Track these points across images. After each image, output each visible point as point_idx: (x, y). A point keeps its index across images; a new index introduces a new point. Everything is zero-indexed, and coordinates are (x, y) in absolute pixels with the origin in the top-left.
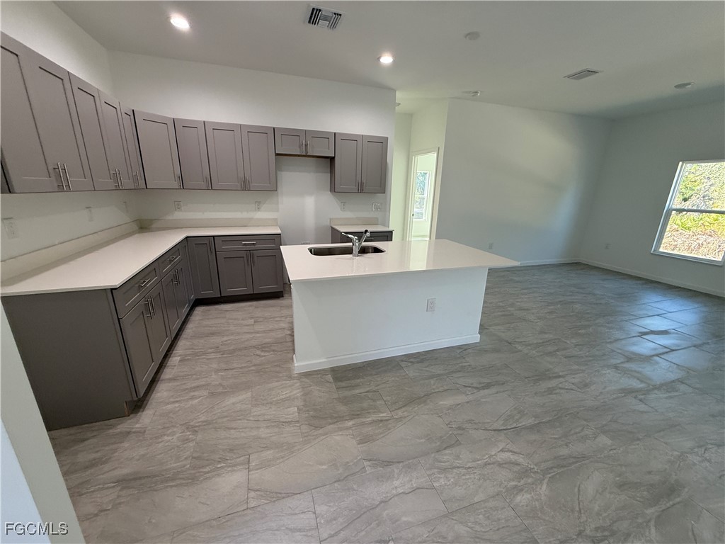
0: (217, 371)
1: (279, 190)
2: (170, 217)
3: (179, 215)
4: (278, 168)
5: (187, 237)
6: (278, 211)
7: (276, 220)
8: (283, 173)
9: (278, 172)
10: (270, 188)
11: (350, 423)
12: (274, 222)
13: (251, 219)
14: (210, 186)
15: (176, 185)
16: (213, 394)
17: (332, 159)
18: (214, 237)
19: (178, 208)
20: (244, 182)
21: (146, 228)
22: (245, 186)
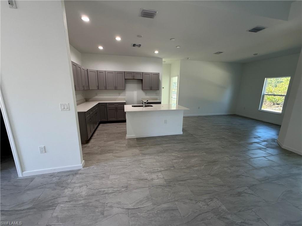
0: (106, 137)
1: (126, 90)
2: (94, 98)
3: (97, 97)
4: (126, 83)
5: (99, 103)
6: (125, 96)
7: (125, 98)
8: (127, 84)
9: (126, 84)
10: (124, 89)
11: (138, 148)
12: (124, 99)
13: (117, 98)
14: (106, 89)
15: (96, 88)
16: (105, 141)
17: (142, 80)
18: (106, 103)
19: (97, 95)
20: (115, 87)
21: (87, 101)
22: (116, 88)
